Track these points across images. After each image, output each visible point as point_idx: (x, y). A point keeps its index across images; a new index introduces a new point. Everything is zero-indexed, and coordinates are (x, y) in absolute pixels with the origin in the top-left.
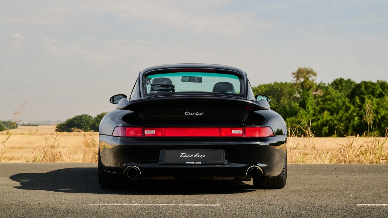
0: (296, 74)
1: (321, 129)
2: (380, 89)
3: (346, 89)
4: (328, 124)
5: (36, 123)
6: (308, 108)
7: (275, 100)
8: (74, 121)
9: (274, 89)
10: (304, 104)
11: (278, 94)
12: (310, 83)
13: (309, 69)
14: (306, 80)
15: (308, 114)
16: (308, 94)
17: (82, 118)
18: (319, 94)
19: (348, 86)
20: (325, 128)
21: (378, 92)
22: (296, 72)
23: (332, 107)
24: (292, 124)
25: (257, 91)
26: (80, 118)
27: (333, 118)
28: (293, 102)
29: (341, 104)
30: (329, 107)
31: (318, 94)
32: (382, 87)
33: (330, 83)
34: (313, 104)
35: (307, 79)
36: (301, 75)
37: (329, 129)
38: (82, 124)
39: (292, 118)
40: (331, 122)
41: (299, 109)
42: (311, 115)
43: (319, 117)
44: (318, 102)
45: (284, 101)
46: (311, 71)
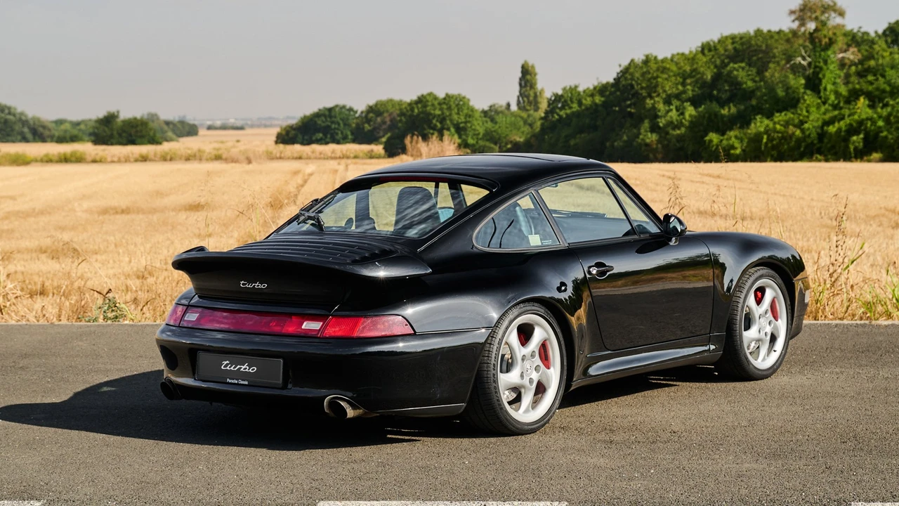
0: (797, 14)
1: (846, 140)
4: (863, 128)
5: (239, 124)
6: (825, 89)
7: (754, 70)
8: (316, 119)
9: (751, 46)
10: (817, 82)
11: (761, 58)
12: (831, 33)
14: (820, 27)
15: (824, 103)
16: (826, 57)
17: (333, 114)
18: (852, 57)
20: (855, 138)
22: (798, 8)
23: (877, 89)
24: (785, 127)
25: (716, 50)
26: (329, 113)
27: (875, 116)
28: (791, 76)
30: (870, 88)
31: (848, 59)
33: (880, 32)
34: (838, 81)
35: (824, 24)
36: (809, 14)
37: (865, 139)
38: (333, 126)
39: (786, 115)
40: (869, 125)
41: (805, 93)
42: (830, 108)
43: (846, 112)
44: (847, 76)
45: (774, 73)
46: (832, 6)
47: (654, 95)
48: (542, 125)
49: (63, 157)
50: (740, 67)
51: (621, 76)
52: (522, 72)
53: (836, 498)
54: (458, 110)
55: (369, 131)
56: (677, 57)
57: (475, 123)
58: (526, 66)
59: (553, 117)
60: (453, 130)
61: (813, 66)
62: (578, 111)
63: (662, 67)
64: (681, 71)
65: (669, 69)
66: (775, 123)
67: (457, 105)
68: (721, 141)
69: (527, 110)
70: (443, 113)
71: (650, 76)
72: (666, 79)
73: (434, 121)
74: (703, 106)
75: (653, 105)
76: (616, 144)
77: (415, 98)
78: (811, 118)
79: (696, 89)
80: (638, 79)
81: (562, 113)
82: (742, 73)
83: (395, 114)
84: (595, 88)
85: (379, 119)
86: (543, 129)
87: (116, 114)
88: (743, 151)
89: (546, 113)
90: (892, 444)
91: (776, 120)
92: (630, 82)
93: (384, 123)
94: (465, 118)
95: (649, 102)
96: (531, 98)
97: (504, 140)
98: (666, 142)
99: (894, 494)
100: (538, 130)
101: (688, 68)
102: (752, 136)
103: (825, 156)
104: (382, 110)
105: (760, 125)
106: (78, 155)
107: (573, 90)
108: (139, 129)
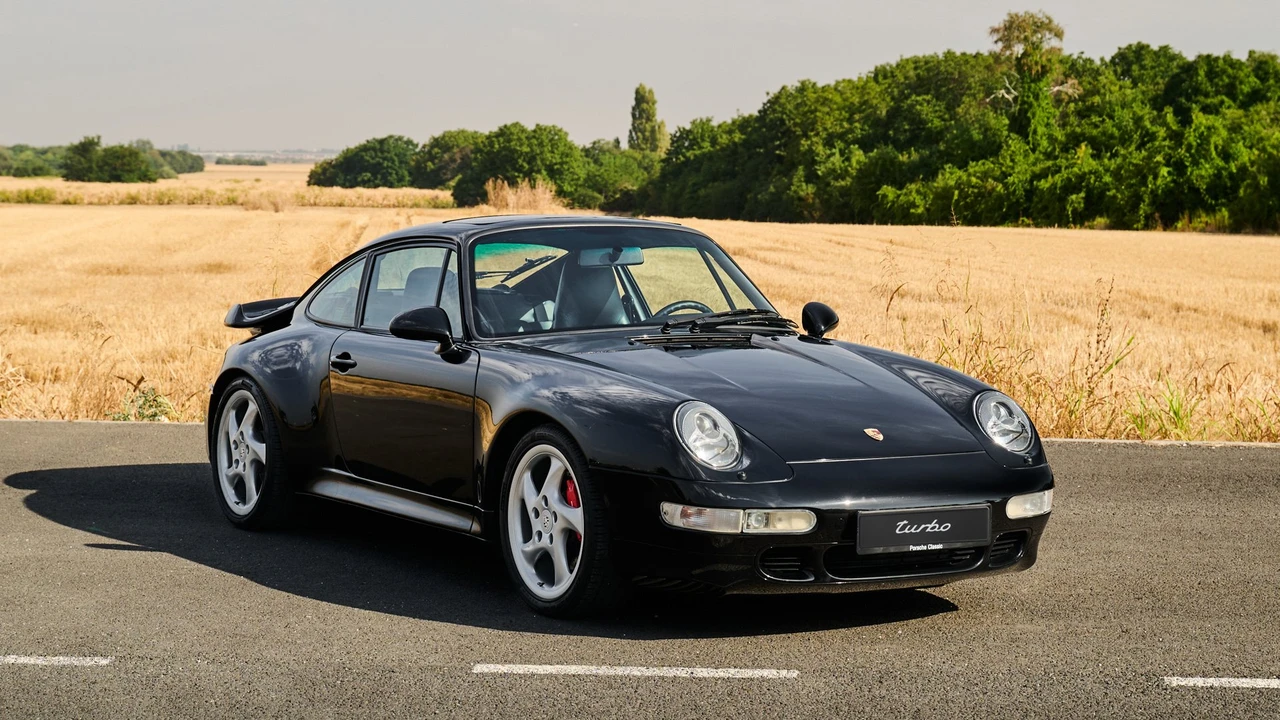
0: (1001, 34)
1: (1062, 199)
2: (1253, 79)
3: (1156, 76)
4: (1083, 184)
5: (258, 157)
6: (1035, 132)
7: (943, 105)
9: (939, 72)
10: (1024, 122)
11: (952, 89)
12: (1044, 59)
13: (1040, 16)
14: (1030, 50)
15: (1034, 150)
16: (1037, 91)
17: (386, 147)
18: (1070, 91)
19: (1162, 68)
20: (1074, 197)
21: (1246, 89)
22: (1002, 25)
23: (1104, 133)
24: (982, 181)
25: (893, 76)
26: (380, 146)
27: (1101, 169)
28: (991, 114)
29: (1131, 125)
30: (1095, 132)
31: (1067, 93)
32: (1260, 73)
33: (1108, 59)
34: (1052, 121)
35: (1036, 47)
36: (1016, 33)
37: (1087, 199)
38: (385, 164)
39: (983, 164)
40: (1092, 181)
41: (1008, 136)
42: (1041, 157)
43: (1062, 162)
44: (1064, 115)
45: (968, 109)
46: (1047, 24)
47: (812, 134)
48: (663, 169)
49: (24, 196)
50: (924, 100)
51: (769, 107)
52: (636, 99)
53: (1143, 671)
54: (552, 146)
55: (432, 171)
56: (842, 85)
57: (575, 165)
58: (641, 90)
59: (677, 159)
60: (544, 173)
61: (1019, 102)
62: (709, 151)
63: (823, 97)
64: (847, 103)
65: (831, 101)
66: (969, 175)
67: (551, 140)
68: (899, 196)
69: (642, 149)
70: (532, 150)
71: (806, 109)
72: (828, 113)
73: (520, 161)
74: (875, 150)
75: (810, 146)
76: (759, 196)
77: (495, 129)
78: (1016, 170)
79: (866, 128)
80: (790, 111)
81: (689, 154)
82: (927, 109)
83: (468, 151)
84: (734, 122)
85: (446, 156)
86: (664, 175)
87: (96, 140)
88: (928, 210)
89: (669, 153)
90: (1201, 602)
91: (971, 170)
92: (780, 115)
93: (453, 160)
94: (561, 158)
95: (805, 144)
96: (647, 134)
97: (611, 189)
98: (826, 197)
99: (1216, 667)
100: (658, 175)
101: (856, 100)
102: (939, 190)
103: (1033, 219)
104: (451, 144)
105: (949, 176)
106: (45, 192)
107: (704, 124)
108: (125, 161)
